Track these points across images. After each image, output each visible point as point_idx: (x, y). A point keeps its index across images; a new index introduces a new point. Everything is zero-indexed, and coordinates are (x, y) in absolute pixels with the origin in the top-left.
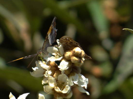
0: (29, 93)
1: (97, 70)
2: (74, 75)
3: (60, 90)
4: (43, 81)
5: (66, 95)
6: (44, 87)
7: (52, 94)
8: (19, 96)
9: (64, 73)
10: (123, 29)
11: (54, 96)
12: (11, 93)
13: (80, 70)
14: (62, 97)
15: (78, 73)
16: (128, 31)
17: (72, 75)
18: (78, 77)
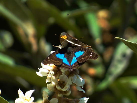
0: (35, 90)
1: (92, 71)
2: (73, 76)
3: (61, 88)
4: (46, 80)
5: (65, 92)
6: (47, 85)
7: (54, 91)
8: (26, 92)
9: (65, 74)
10: (115, 38)
11: (56, 93)
12: (19, 89)
13: (78, 72)
14: (63, 94)
15: (76, 74)
16: (119, 39)
17: (71, 76)
18: (76, 78)
